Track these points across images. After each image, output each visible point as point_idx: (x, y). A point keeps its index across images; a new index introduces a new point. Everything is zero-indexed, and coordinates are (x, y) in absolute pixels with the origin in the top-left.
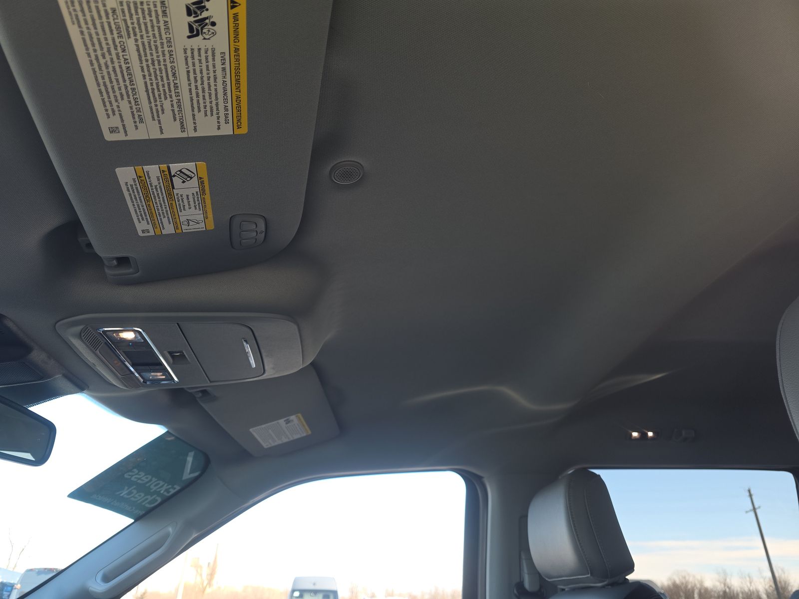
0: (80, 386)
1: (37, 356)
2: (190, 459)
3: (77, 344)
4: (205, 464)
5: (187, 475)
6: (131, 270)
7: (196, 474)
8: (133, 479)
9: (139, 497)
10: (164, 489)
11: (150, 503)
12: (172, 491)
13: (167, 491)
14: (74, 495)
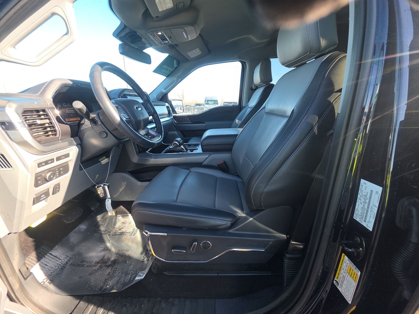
0: (151, 46)
1: (143, 40)
2: (175, 62)
3: (151, 36)
4: (179, 63)
5: (175, 66)
6: (158, 18)
7: (177, 65)
8: (164, 67)
9: (166, 72)
10: (171, 70)
11: (169, 73)
12: (173, 70)
13: (172, 70)
14: (154, 71)
